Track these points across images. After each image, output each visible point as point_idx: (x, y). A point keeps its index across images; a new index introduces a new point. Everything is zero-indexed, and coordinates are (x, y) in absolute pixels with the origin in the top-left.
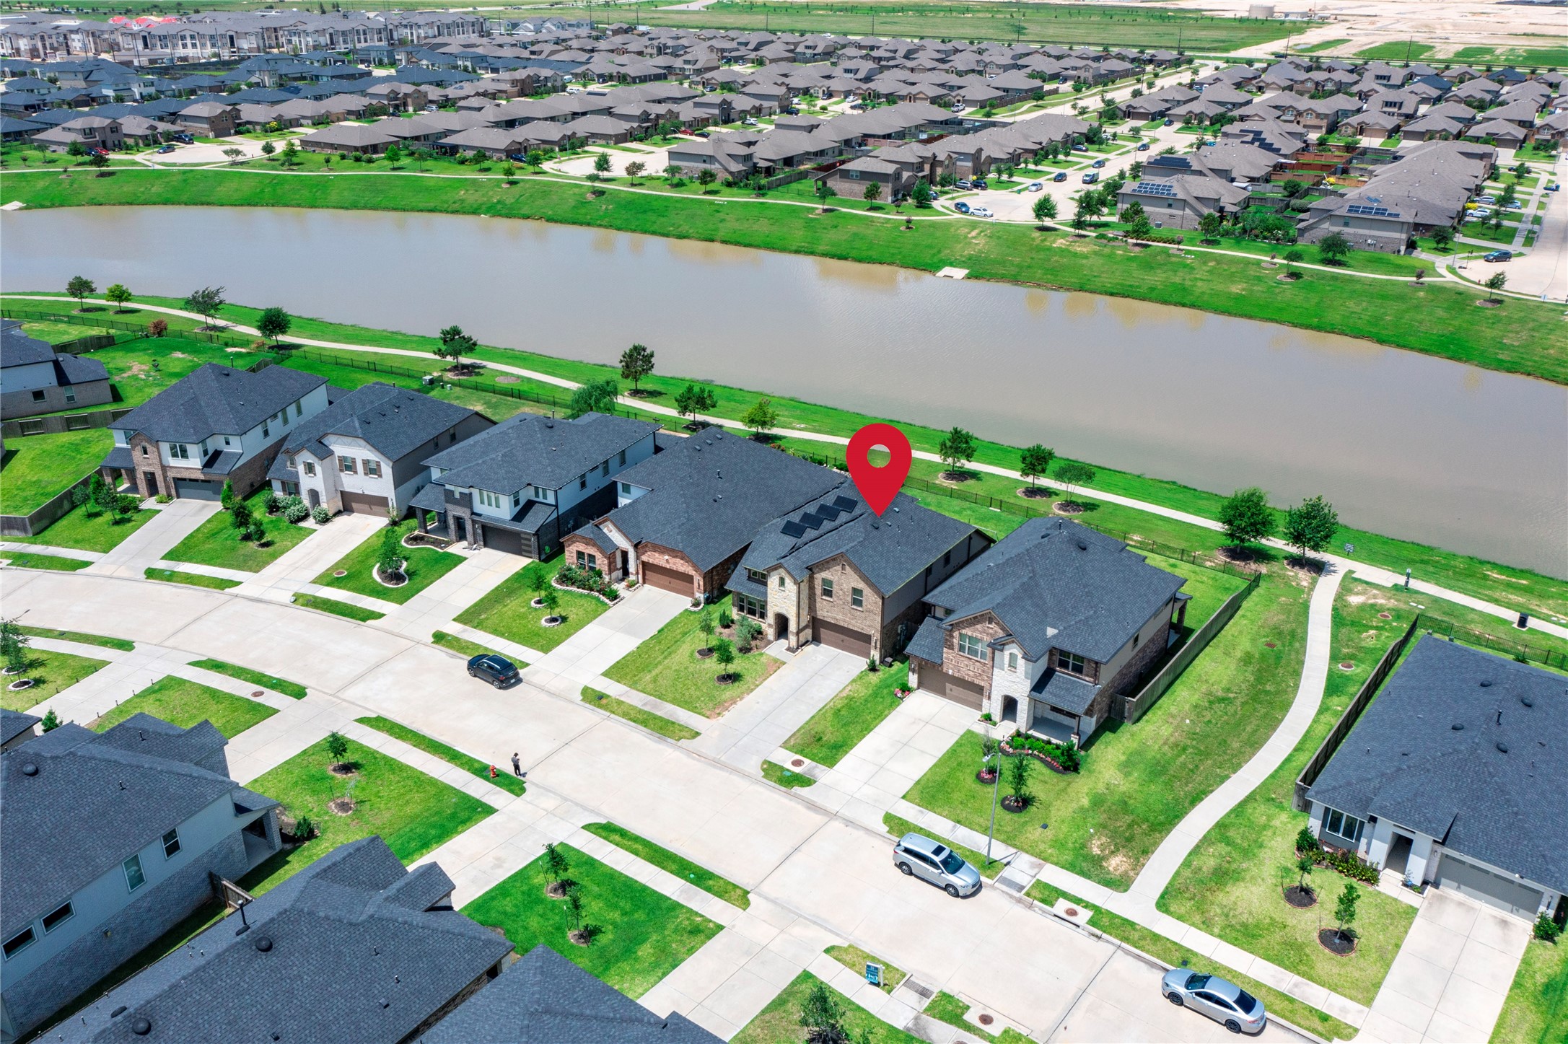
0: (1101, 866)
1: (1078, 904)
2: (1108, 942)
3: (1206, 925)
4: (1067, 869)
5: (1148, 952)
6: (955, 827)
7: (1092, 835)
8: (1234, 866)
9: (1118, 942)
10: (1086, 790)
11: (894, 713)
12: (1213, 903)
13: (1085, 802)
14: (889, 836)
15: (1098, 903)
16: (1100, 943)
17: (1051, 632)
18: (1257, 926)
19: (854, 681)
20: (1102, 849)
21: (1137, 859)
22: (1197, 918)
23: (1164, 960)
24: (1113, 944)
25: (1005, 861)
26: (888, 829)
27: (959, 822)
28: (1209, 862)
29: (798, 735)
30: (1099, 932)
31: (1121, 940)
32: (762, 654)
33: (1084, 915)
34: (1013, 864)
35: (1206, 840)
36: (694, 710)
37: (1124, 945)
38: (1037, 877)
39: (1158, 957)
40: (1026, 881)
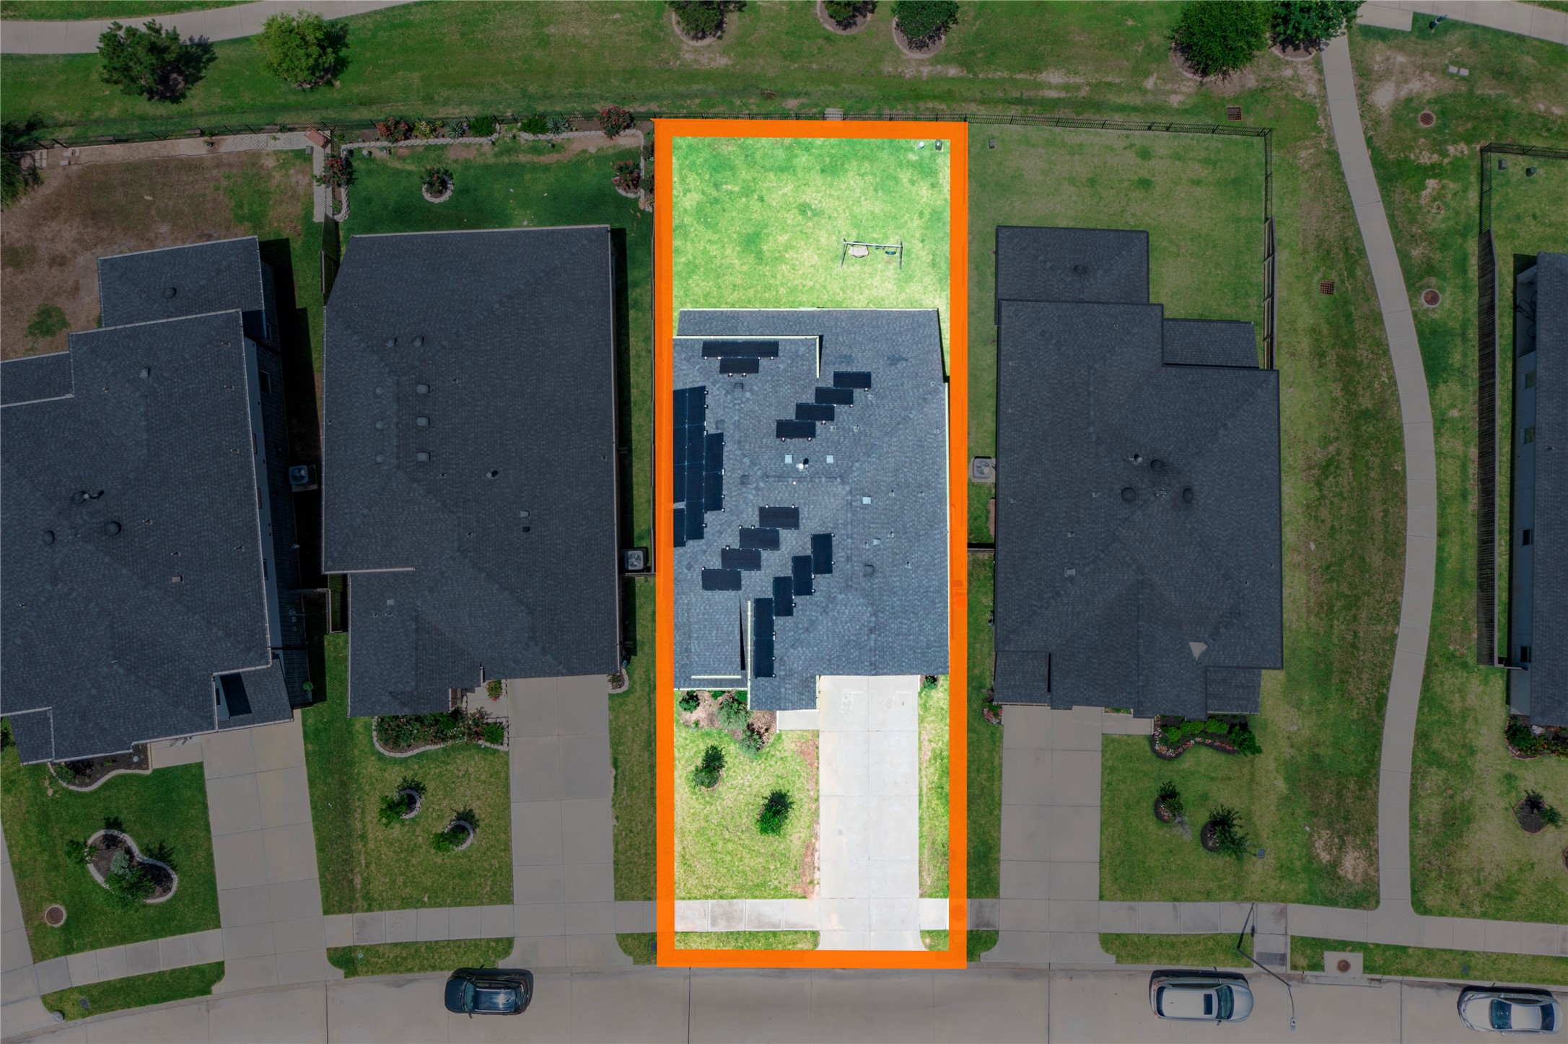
0: (1339, 878)
1: (1344, 950)
2: (1389, 981)
3: (1465, 909)
4: (1309, 903)
5: (1429, 975)
6: (1175, 909)
7: (1311, 835)
8: (1458, 799)
9: (1400, 978)
10: (1273, 766)
11: (1005, 754)
12: (1460, 871)
13: (1282, 786)
14: (1119, 966)
15: (1361, 938)
16: (1384, 986)
17: (1197, 648)
18: (1508, 880)
19: (922, 720)
20: (1328, 848)
21: (1368, 847)
22: (1455, 902)
23: (1447, 976)
24: (1395, 981)
25: (1248, 930)
26: (1114, 957)
27: (1176, 900)
28: (1433, 809)
29: (926, 866)
30: (1378, 976)
31: (1402, 975)
32: (779, 736)
33: (1356, 959)
34: (1258, 930)
35: (1417, 774)
36: (777, 893)
37: (1407, 978)
38: (1290, 933)
39: (1440, 976)
40: (1280, 945)
